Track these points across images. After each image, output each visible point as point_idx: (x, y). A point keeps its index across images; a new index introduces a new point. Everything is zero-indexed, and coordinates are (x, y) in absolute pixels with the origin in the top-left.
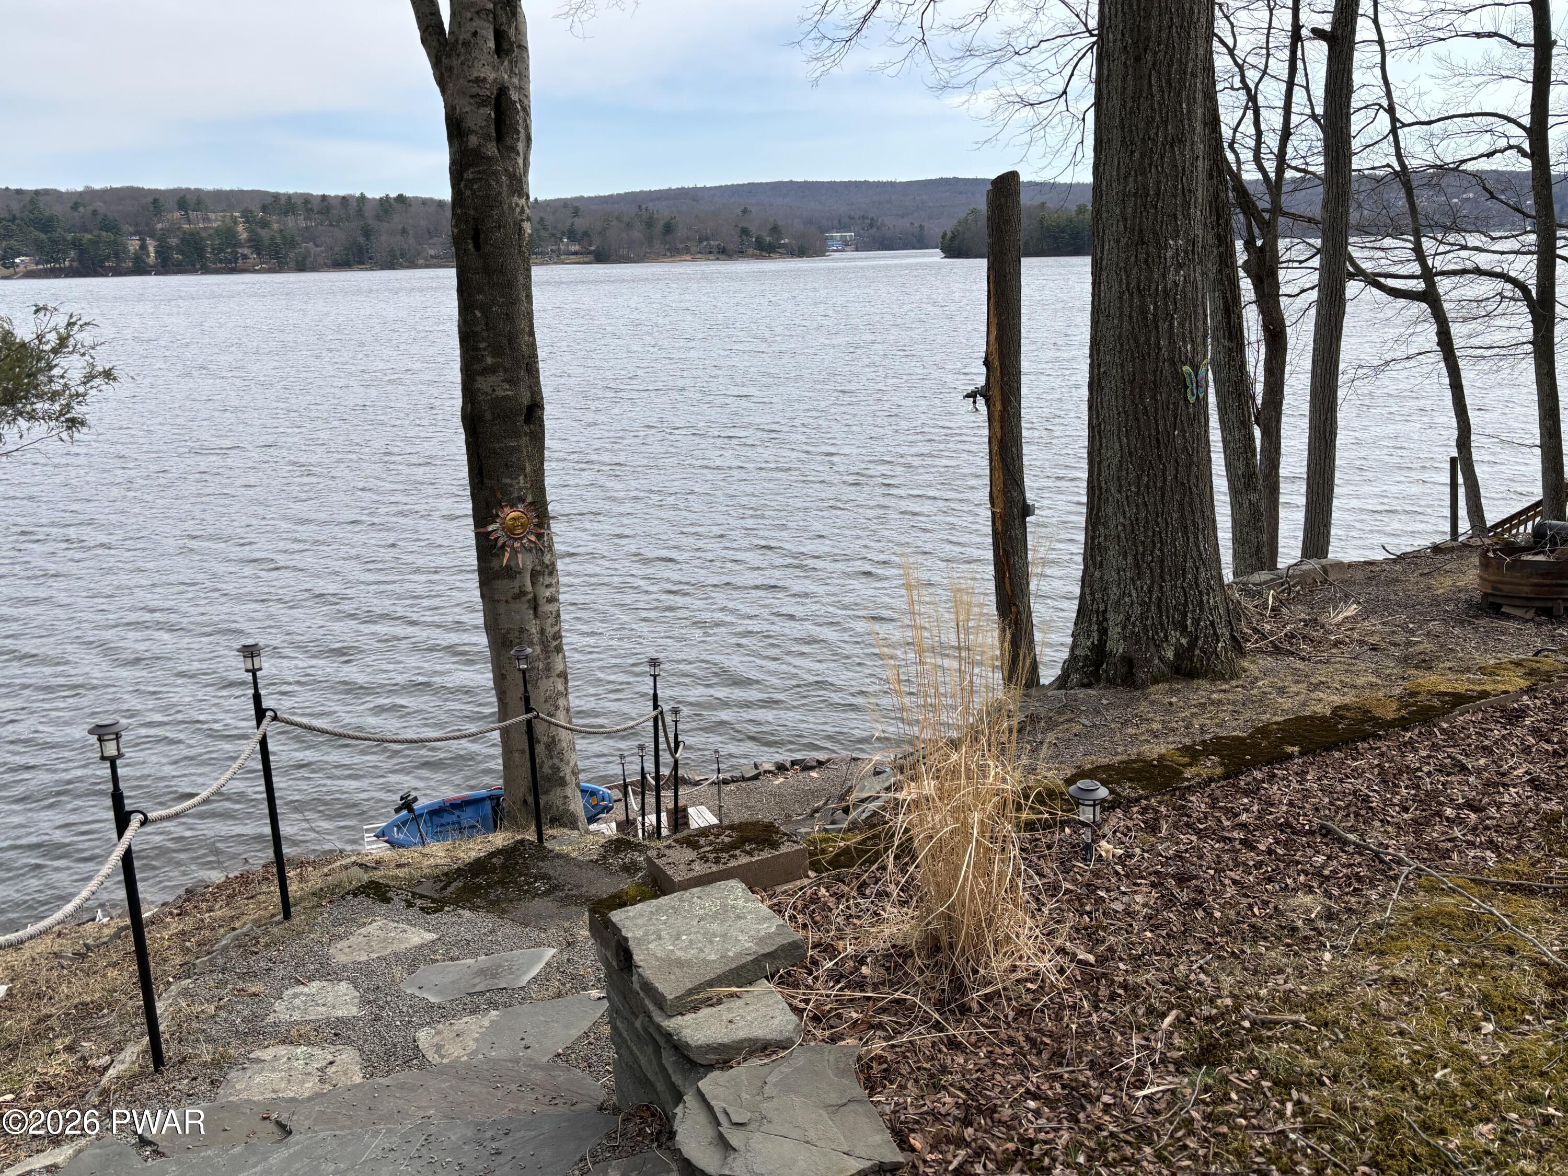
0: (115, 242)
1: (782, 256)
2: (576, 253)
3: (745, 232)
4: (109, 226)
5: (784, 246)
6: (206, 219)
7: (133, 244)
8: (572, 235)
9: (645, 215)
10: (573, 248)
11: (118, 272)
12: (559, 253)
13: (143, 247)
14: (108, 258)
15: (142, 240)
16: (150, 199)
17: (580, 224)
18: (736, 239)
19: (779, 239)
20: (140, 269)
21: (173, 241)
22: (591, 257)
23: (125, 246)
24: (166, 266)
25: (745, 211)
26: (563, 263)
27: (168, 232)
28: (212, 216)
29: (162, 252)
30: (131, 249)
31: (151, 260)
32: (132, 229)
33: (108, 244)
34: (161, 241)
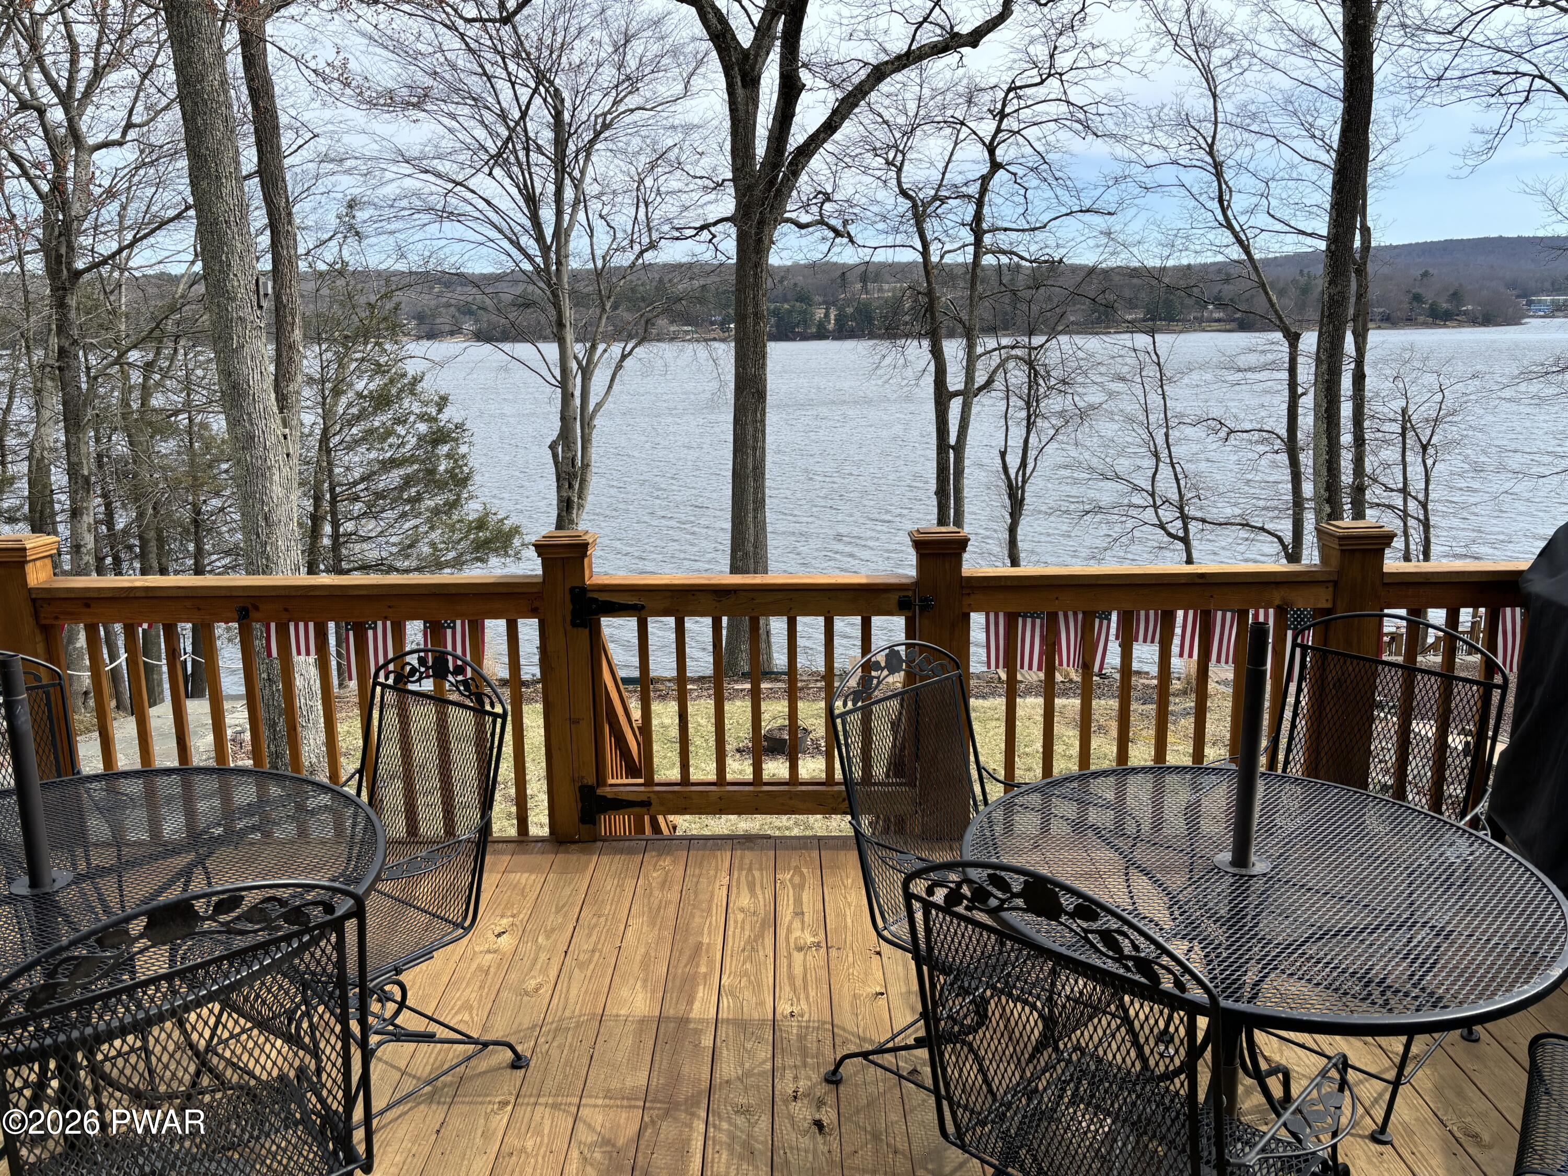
0: (805, 312)
1: (1461, 324)
2: (1219, 320)
3: (1417, 298)
4: (803, 298)
5: (1465, 313)
6: (880, 290)
7: (820, 313)
8: (1220, 304)
9: (1303, 280)
10: (1216, 315)
11: (805, 338)
12: (1200, 320)
13: (827, 315)
14: (797, 325)
15: (827, 309)
16: (839, 273)
17: (1228, 290)
18: (1406, 306)
19: (1457, 306)
20: (821, 335)
21: (849, 310)
22: (1233, 325)
23: (813, 315)
24: (843, 332)
25: (1425, 274)
26: (1204, 330)
27: (848, 302)
28: (886, 286)
29: (841, 319)
30: (817, 317)
31: (831, 326)
32: (821, 299)
33: (800, 313)
34: (841, 310)
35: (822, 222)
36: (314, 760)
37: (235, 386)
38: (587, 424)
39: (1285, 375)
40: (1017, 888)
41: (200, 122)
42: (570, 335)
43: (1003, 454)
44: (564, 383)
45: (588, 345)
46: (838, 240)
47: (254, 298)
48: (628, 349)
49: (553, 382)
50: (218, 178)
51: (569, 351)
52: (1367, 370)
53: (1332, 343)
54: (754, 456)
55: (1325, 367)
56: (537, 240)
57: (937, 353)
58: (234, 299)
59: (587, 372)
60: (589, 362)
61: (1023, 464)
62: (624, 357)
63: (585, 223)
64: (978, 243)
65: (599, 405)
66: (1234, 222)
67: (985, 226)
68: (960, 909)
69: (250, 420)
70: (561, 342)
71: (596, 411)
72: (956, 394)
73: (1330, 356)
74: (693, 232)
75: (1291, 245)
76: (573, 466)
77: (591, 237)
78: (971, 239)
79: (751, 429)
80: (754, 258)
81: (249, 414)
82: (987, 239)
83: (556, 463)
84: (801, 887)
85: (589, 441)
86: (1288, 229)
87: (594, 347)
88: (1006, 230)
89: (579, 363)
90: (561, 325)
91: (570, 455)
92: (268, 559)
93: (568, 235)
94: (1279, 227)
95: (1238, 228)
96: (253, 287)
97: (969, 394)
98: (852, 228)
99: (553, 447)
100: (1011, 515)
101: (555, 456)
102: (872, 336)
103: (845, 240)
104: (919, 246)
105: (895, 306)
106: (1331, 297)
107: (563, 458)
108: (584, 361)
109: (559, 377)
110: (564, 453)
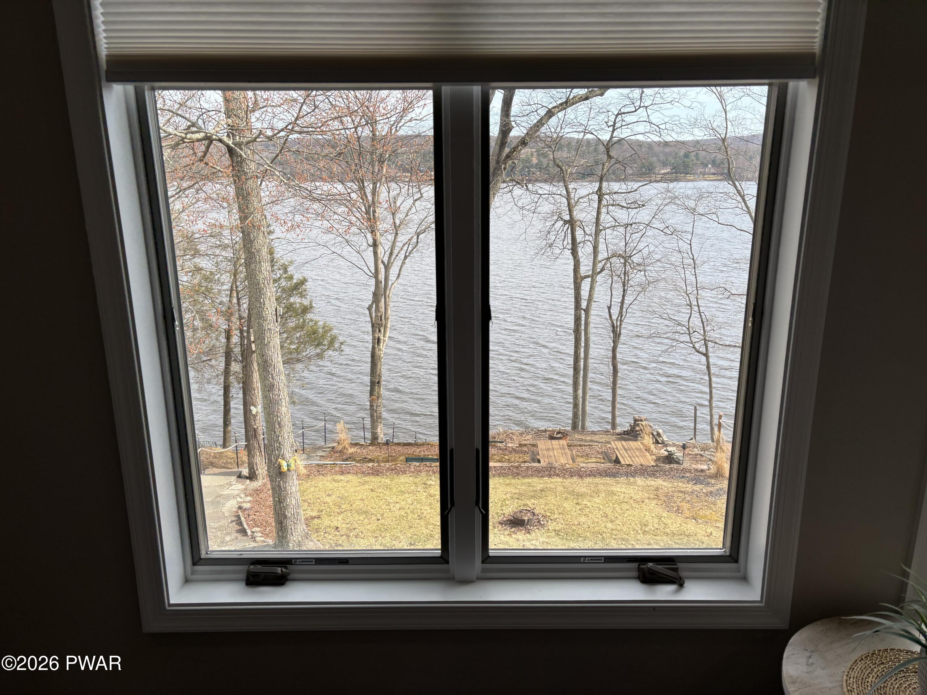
36: (300, 539)
37: (266, 362)
38: (388, 296)
41: (252, 236)
43: (609, 308)
44: (376, 275)
47: (275, 318)
48: (408, 252)
49: (371, 275)
50: (260, 262)
51: (379, 256)
57: (575, 255)
58: (266, 320)
59: (387, 268)
60: (389, 262)
61: (621, 313)
62: (406, 257)
64: (600, 200)
65: (393, 285)
69: (272, 378)
71: (392, 288)
72: (586, 277)
76: (380, 320)
81: (272, 375)
83: (373, 319)
85: (388, 305)
87: (391, 253)
89: (383, 264)
91: (379, 314)
92: (279, 443)
93: (379, 195)
96: (274, 313)
99: (369, 308)
100: (614, 342)
101: (372, 316)
107: (375, 316)
108: (386, 262)
109: (373, 271)
110: (376, 312)
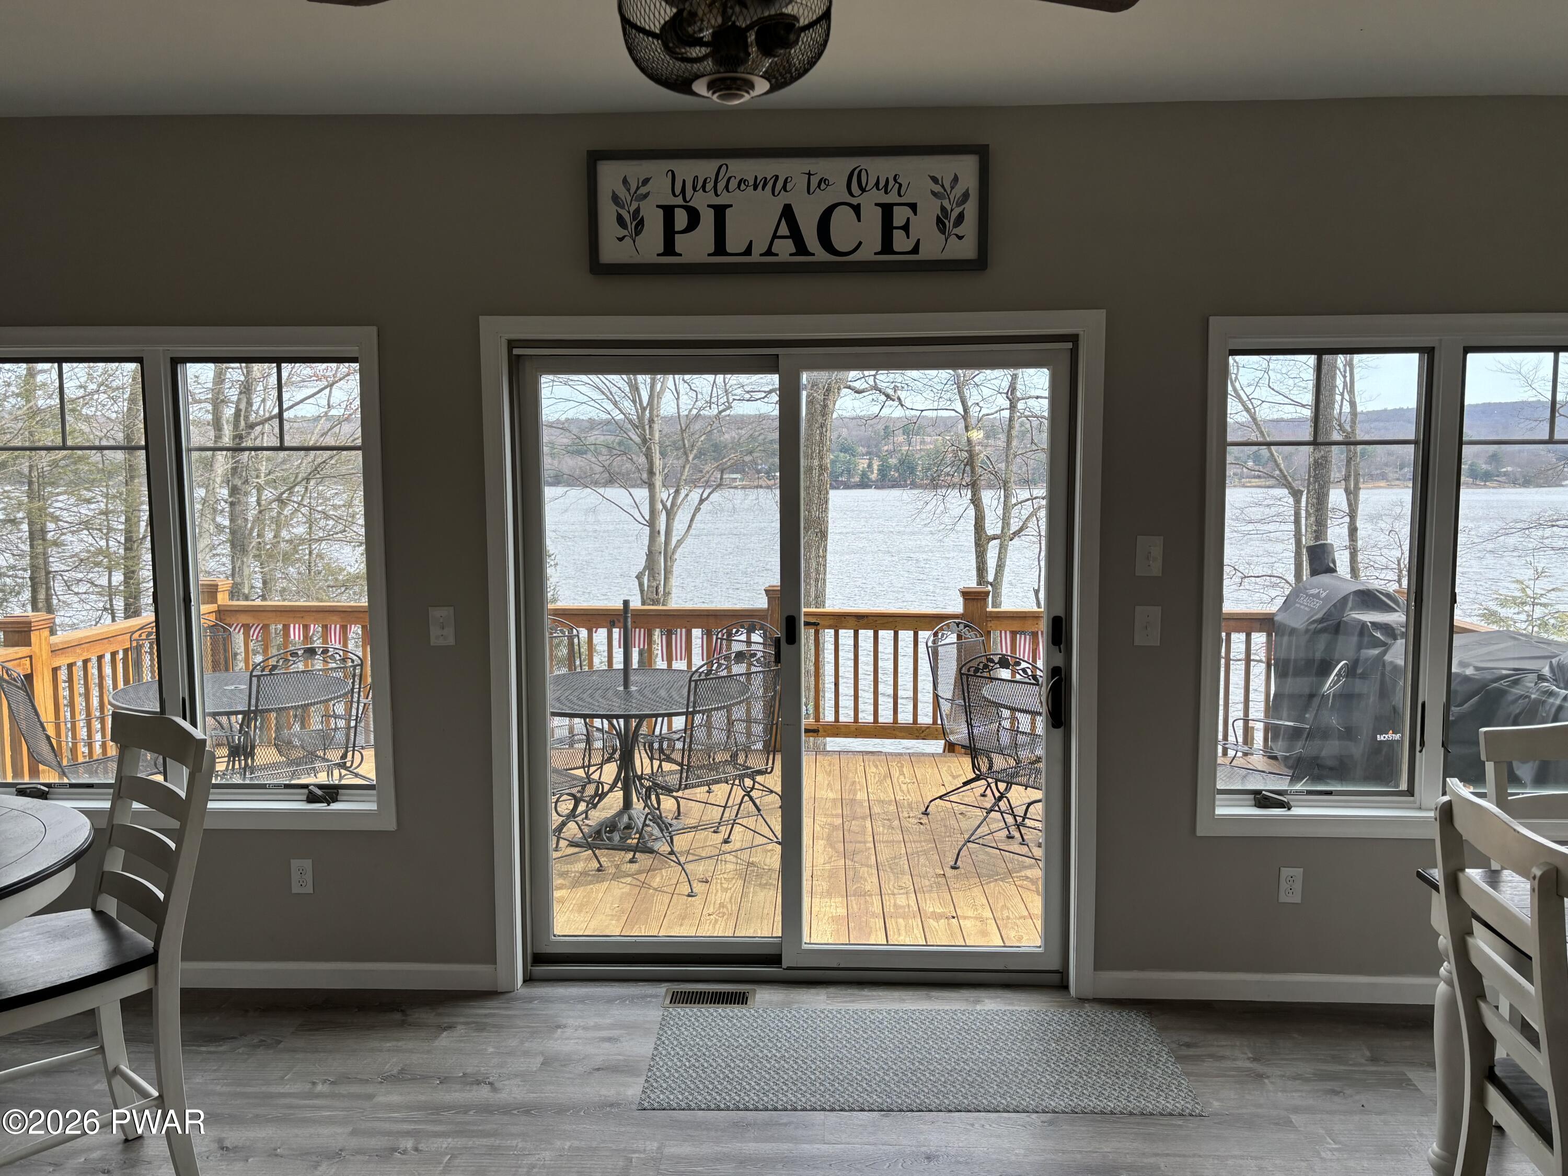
0: (849, 462)
4: (851, 448)
6: (923, 442)
7: (863, 464)
11: (848, 486)
13: (870, 466)
14: (841, 474)
15: (871, 460)
16: (882, 426)
20: (864, 484)
21: (892, 461)
23: (856, 465)
24: (885, 481)
26: (1244, 486)
27: (890, 453)
28: (928, 439)
29: (883, 471)
30: (861, 467)
31: (874, 476)
32: (864, 450)
33: (844, 463)
34: (883, 460)
35: (876, 388)
38: (669, 558)
39: (1292, 527)
40: (996, 661)
42: (658, 480)
44: (652, 523)
45: (672, 491)
46: (889, 403)
48: (705, 496)
49: (643, 522)
51: (658, 495)
52: (1359, 524)
53: (1318, 499)
54: (816, 586)
55: (1313, 519)
56: (634, 402)
57: (976, 502)
59: (670, 515)
60: (673, 504)
62: (702, 501)
63: (673, 388)
64: (1013, 407)
65: (680, 542)
66: (1241, 393)
67: (1018, 394)
68: (979, 674)
70: (651, 486)
71: (677, 546)
72: (994, 538)
73: (1318, 510)
74: (764, 395)
75: (1289, 412)
76: (657, 593)
77: (678, 399)
78: (1007, 404)
79: (814, 564)
80: (820, 420)
82: (1020, 405)
83: (642, 591)
84: (902, 766)
85: (671, 572)
86: (1287, 401)
87: (677, 492)
88: (1037, 397)
89: (664, 506)
90: (651, 473)
91: (655, 584)
93: (659, 398)
94: (1280, 399)
95: (1245, 398)
97: (1005, 538)
98: (902, 394)
99: (639, 577)
101: (641, 585)
102: (914, 486)
103: (896, 403)
104: (961, 410)
105: (937, 458)
106: (1316, 461)
107: (648, 586)
108: (669, 504)
109: (647, 518)
110: (649, 580)
